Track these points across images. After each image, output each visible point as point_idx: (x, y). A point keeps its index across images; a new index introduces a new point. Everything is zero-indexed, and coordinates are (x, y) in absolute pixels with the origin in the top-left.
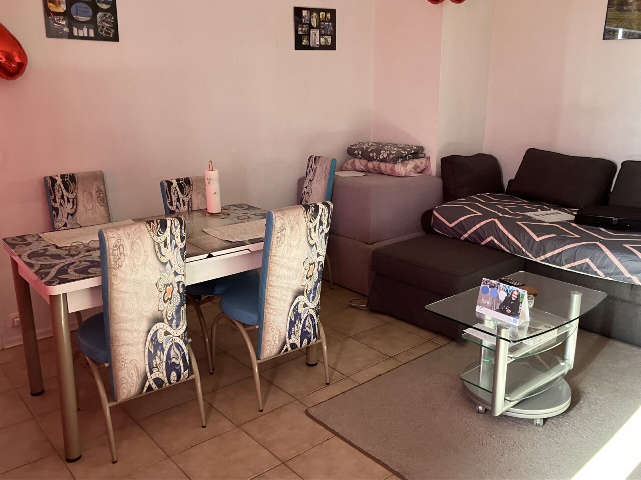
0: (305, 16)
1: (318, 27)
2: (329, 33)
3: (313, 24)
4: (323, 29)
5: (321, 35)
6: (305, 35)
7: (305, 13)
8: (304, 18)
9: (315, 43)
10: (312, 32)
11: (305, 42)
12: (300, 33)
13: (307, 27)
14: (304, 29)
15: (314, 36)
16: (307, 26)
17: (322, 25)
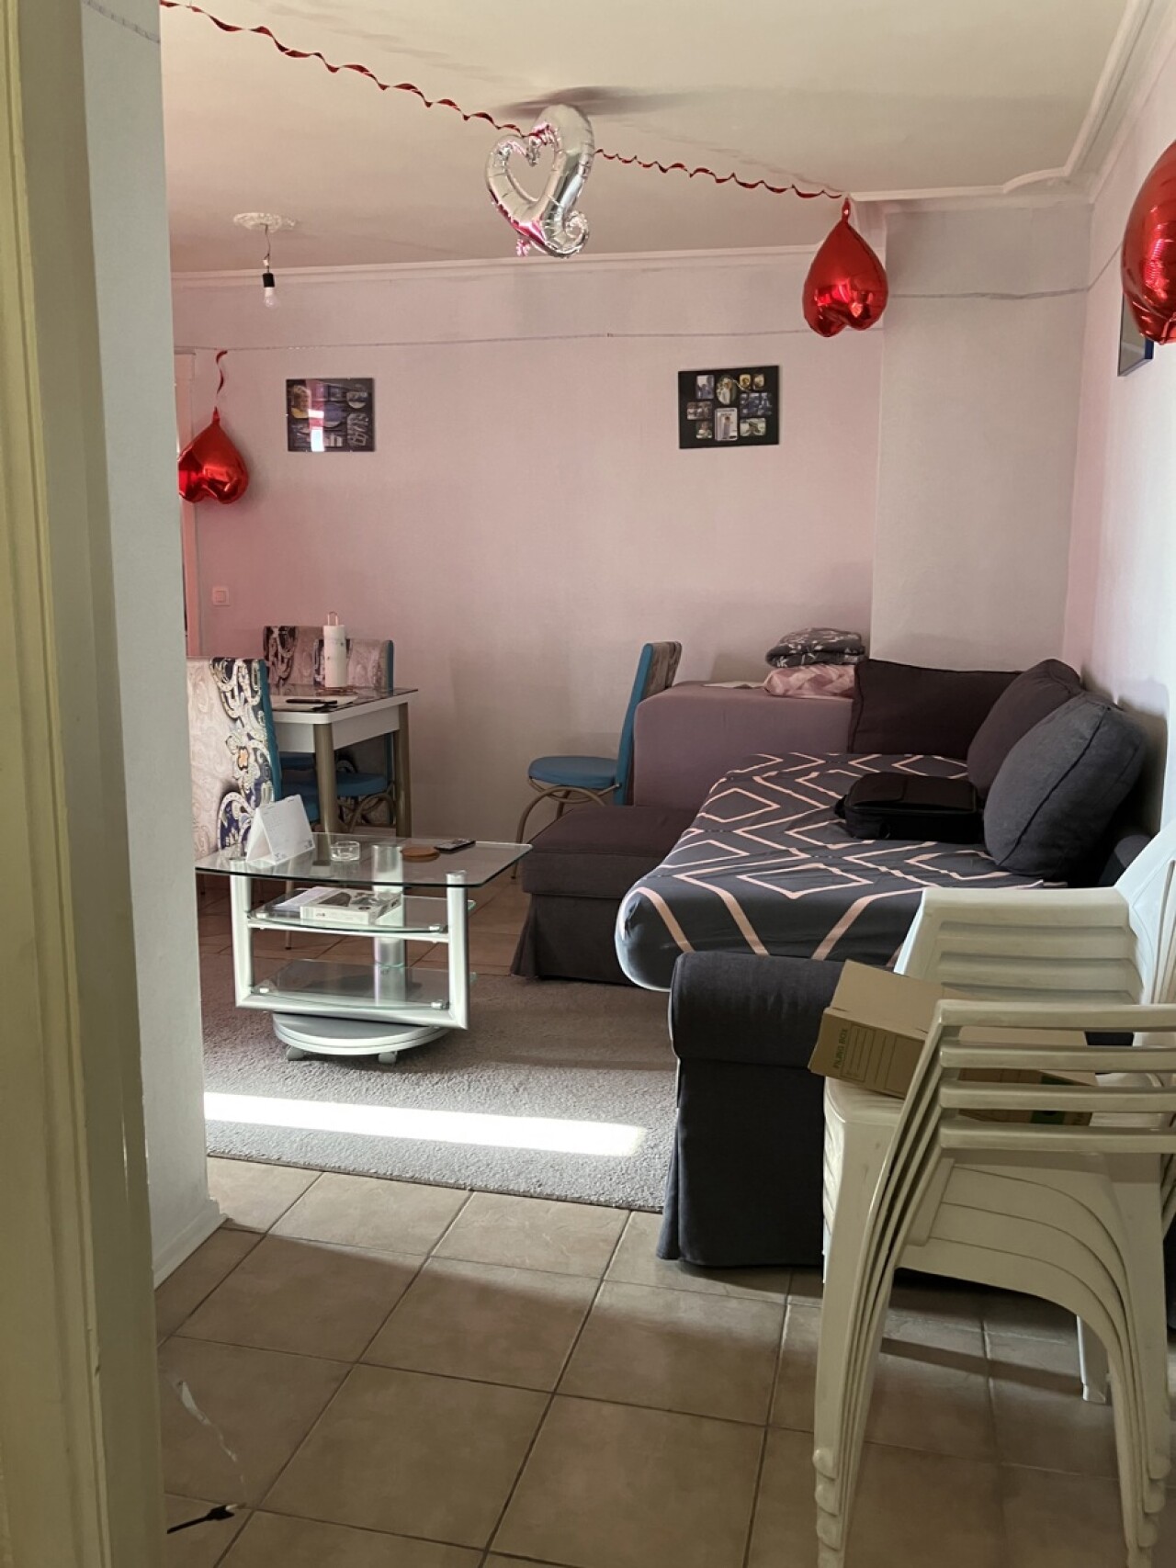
0: (704, 385)
1: (735, 403)
2: (760, 413)
3: (721, 399)
4: (747, 406)
5: (741, 418)
6: (703, 420)
7: (702, 380)
8: (700, 389)
9: (726, 432)
10: (719, 413)
11: (702, 433)
12: (690, 417)
13: (706, 406)
14: (700, 410)
15: (723, 420)
16: (709, 403)
17: (743, 399)
